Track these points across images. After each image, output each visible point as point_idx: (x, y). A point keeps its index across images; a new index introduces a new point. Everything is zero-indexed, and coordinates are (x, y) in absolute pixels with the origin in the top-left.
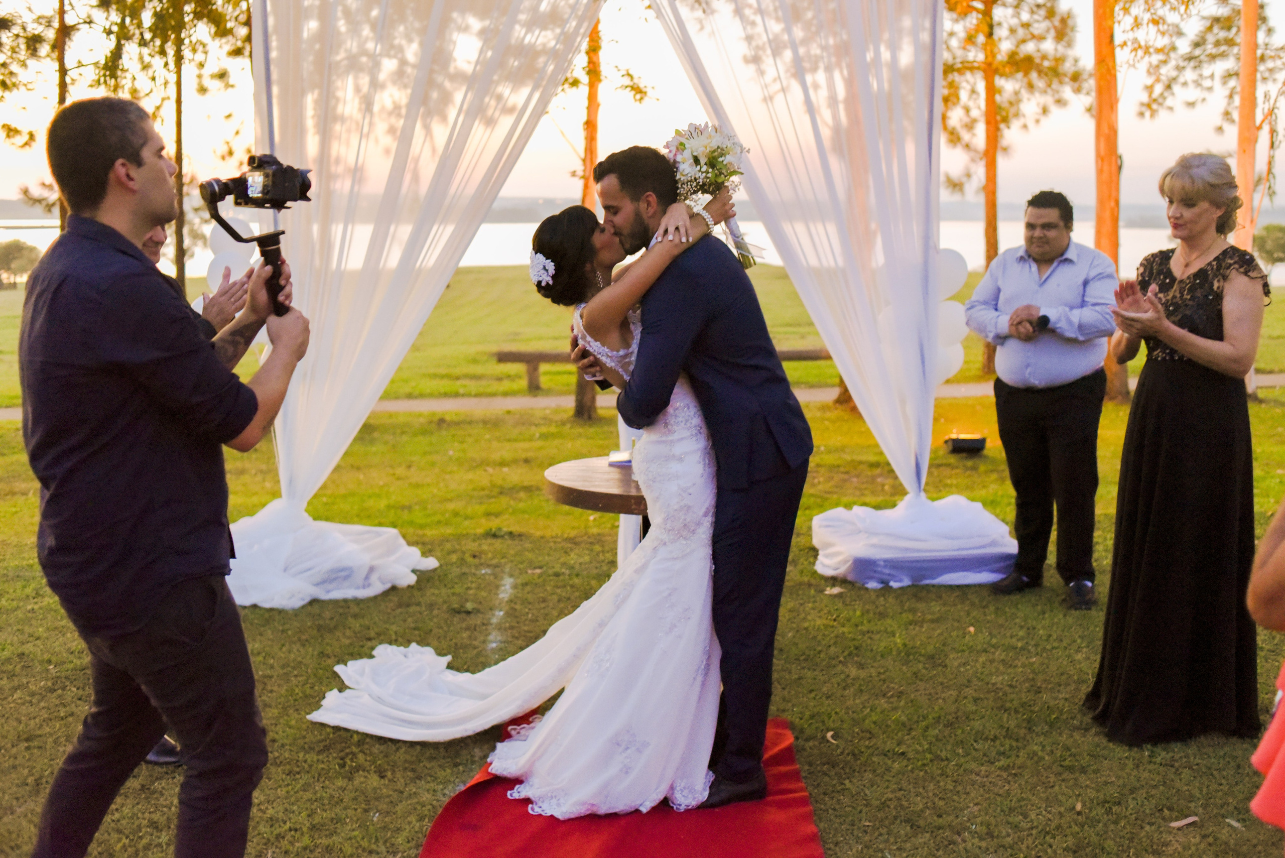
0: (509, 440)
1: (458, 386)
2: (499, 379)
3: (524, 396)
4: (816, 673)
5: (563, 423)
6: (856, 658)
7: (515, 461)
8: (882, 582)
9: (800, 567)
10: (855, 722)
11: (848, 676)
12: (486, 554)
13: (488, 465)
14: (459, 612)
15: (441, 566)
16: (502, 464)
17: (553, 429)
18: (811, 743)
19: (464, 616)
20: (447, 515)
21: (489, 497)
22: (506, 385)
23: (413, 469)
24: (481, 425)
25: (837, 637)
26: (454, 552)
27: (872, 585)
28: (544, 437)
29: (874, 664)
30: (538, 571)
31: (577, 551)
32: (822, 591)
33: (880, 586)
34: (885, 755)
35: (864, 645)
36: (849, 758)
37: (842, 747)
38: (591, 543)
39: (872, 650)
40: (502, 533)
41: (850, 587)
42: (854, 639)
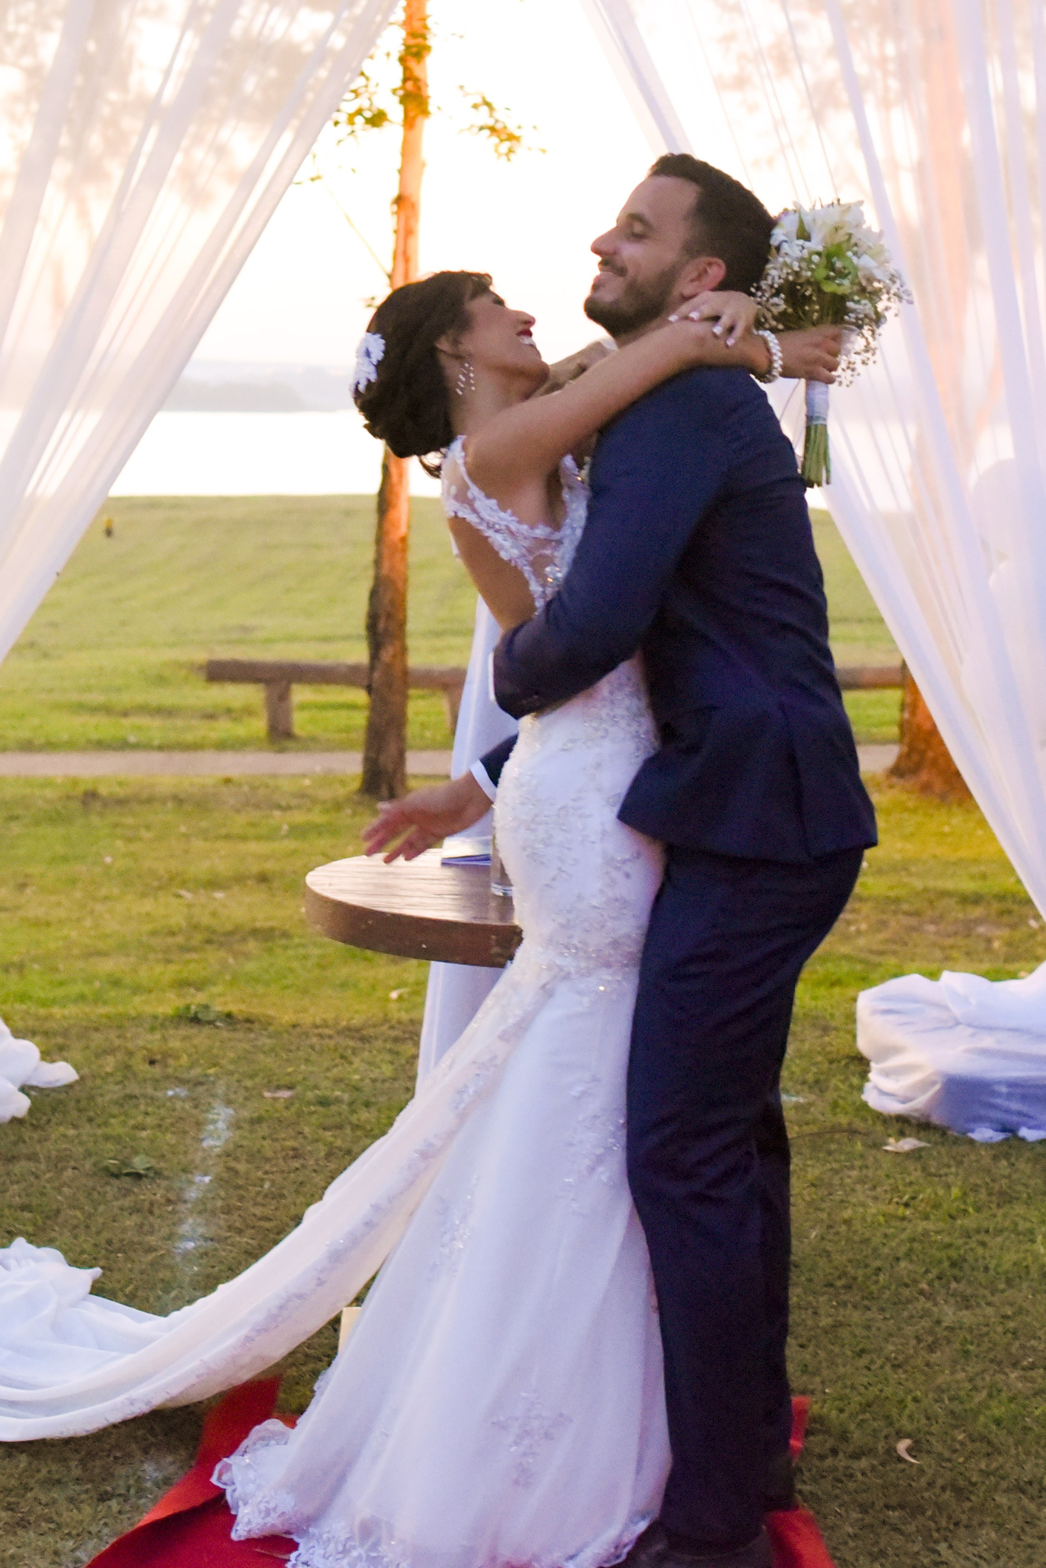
0: (227, 837)
1: (127, 728)
2: (210, 716)
3: (261, 750)
4: (869, 1315)
5: (338, 806)
6: (954, 1285)
7: (240, 879)
8: (1004, 1130)
9: (830, 1095)
10: (957, 1419)
11: (938, 1322)
12: (177, 1058)
13: (183, 884)
14: (117, 1176)
15: (82, 1078)
16: (213, 884)
17: (317, 817)
18: (864, 1463)
19: (127, 1182)
20: (97, 984)
21: (185, 949)
22: (224, 729)
23: (28, 891)
24: (170, 805)
25: (912, 1240)
26: (111, 1051)
27: (983, 1134)
28: (299, 832)
29: (990, 1298)
30: (286, 1094)
31: (366, 1054)
32: (877, 1145)
33: (1000, 1137)
34: (1023, 1492)
35: (970, 1258)
36: (948, 1495)
37: (930, 1472)
38: (396, 1040)
39: (986, 1269)
40: (211, 1016)
41: (936, 1137)
42: (949, 1246)
